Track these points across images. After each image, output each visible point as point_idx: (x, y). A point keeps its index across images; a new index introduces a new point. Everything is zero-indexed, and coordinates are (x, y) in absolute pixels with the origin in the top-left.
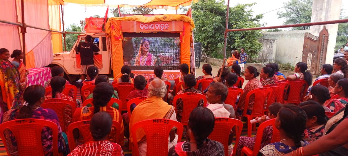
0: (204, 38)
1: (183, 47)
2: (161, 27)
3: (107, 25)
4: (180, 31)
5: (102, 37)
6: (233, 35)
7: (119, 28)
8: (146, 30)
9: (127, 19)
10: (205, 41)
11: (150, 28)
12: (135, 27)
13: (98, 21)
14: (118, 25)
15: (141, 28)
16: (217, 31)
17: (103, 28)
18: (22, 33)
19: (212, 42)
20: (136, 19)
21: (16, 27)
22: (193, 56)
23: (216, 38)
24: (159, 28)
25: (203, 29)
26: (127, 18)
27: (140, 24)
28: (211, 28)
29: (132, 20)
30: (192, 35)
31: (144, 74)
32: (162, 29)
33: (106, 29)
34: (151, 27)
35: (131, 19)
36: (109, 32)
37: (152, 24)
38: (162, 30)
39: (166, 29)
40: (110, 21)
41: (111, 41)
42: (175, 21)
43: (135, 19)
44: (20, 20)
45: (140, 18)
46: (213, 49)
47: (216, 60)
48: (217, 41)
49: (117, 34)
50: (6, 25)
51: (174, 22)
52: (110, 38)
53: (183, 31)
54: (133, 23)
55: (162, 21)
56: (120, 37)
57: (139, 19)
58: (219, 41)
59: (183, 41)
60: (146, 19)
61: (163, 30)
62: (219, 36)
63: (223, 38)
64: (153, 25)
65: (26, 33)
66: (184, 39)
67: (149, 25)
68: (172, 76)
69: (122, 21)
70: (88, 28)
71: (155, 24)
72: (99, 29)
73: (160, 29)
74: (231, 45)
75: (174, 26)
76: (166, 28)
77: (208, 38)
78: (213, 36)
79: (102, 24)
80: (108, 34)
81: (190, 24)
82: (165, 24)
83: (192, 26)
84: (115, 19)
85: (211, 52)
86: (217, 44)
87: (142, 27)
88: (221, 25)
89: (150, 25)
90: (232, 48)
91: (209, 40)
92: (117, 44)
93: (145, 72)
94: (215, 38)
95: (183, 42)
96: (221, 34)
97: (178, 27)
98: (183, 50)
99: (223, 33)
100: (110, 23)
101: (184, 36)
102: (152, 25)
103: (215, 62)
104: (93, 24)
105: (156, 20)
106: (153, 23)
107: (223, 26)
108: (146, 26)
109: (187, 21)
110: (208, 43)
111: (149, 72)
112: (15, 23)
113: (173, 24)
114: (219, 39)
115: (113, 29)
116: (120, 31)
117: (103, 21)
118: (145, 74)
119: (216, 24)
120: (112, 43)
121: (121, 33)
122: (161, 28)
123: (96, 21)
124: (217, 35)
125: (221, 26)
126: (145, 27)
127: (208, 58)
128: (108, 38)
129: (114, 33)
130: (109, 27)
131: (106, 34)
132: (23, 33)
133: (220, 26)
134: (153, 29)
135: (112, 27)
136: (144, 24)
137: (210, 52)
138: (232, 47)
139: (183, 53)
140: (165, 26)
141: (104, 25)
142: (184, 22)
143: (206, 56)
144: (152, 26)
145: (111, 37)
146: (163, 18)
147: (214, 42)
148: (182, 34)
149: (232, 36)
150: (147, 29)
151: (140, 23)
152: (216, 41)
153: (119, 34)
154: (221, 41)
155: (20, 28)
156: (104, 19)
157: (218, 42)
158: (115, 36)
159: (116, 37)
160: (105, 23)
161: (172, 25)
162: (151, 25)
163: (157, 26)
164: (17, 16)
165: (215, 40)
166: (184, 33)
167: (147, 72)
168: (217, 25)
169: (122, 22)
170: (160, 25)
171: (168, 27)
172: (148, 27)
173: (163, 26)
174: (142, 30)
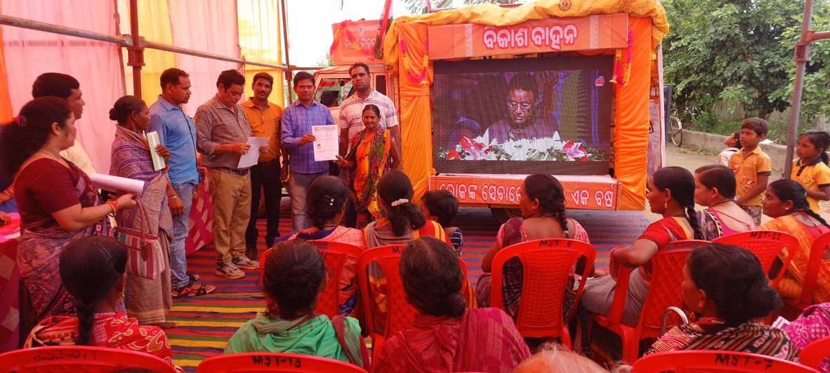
0: (677, 73)
1: (625, 99)
2: (553, 37)
3: (389, 40)
4: (614, 47)
5: (375, 75)
6: (776, 60)
7: (421, 47)
8: (501, 48)
9: (446, 19)
10: (677, 82)
11: (515, 42)
12: (469, 41)
13: (365, 28)
14: (420, 38)
15: (486, 42)
16: (720, 50)
17: (377, 51)
18: (131, 68)
19: (702, 84)
20: (474, 15)
21: (116, 48)
22: (656, 128)
23: (718, 73)
24: (544, 41)
25: (674, 45)
26: (445, 16)
27: (485, 32)
28: (702, 42)
29: (460, 21)
30: (656, 61)
31: (492, 187)
32: (556, 44)
33: (386, 52)
34: (518, 40)
35: (458, 18)
36: (391, 60)
37: (521, 30)
38: (553, 46)
39: (567, 42)
40: (396, 29)
41: (399, 88)
42: (601, 13)
43: (468, 16)
44: (125, 29)
45: (485, 12)
46: (701, 106)
47: (712, 139)
48: (718, 82)
49: (416, 66)
50: (93, 44)
51: (596, 17)
52: (395, 79)
53: (628, 48)
54: (464, 27)
55: (556, 17)
56: (423, 75)
57: (482, 16)
58: (724, 80)
59: (624, 80)
60: (503, 15)
61: (558, 47)
62: (728, 65)
63: (742, 72)
64: (526, 31)
65: (144, 65)
66: (629, 74)
67: (513, 31)
68: (584, 195)
69: (431, 24)
70: (340, 50)
71: (534, 28)
72: (365, 52)
73: (547, 43)
74: (767, 92)
75: (596, 27)
76: (569, 38)
77: (687, 71)
78: (707, 66)
79: (375, 39)
80: (389, 68)
81: (653, 24)
82: (563, 27)
83: (660, 29)
84: (410, 20)
85: (693, 114)
86: (720, 89)
87: (490, 39)
88: (737, 31)
89: (516, 32)
90: (771, 101)
91: (694, 78)
92: (415, 97)
93: (493, 179)
94: (713, 73)
95: (625, 85)
96: (735, 59)
97: (609, 32)
98: (623, 110)
99: (740, 57)
100: (396, 34)
101: (630, 64)
102: (523, 33)
103: (710, 145)
104: (351, 38)
105: (538, 17)
106: (527, 23)
107: (741, 35)
108: (503, 36)
109: (641, 12)
110: (688, 89)
111: (508, 180)
112: (113, 34)
113: (594, 23)
114: (728, 74)
115: (404, 52)
116: (422, 57)
117: (376, 28)
118: (495, 188)
119: (720, 28)
120: (401, 93)
121: (426, 63)
122: (550, 40)
123: (360, 32)
124: (720, 62)
125: (736, 34)
126: (500, 40)
127: (686, 134)
128: (392, 78)
129: (407, 63)
130: (394, 46)
131: (386, 68)
132: (134, 67)
133: (733, 35)
134: (526, 44)
135: (402, 46)
136: (497, 29)
137: (689, 116)
138: (771, 99)
139: (622, 122)
140: (563, 33)
141: (379, 41)
142: (633, 16)
143: (680, 127)
144: (524, 37)
145: (398, 76)
146: (559, 5)
147: (707, 84)
148: (623, 57)
149: (772, 65)
150: (506, 46)
151: (486, 28)
152: (715, 81)
153: (421, 64)
154: (732, 81)
155: (125, 51)
156: (381, 22)
157: (722, 85)
158: (409, 73)
159: (413, 75)
160: (381, 34)
161: (588, 30)
162: (520, 33)
163: (539, 33)
164: (117, 16)
165: (711, 78)
166: (629, 54)
167: (502, 181)
168: (723, 33)
169: (429, 27)
170: (550, 29)
171: (575, 36)
172: (509, 40)
173: (556, 32)
174: (490, 48)
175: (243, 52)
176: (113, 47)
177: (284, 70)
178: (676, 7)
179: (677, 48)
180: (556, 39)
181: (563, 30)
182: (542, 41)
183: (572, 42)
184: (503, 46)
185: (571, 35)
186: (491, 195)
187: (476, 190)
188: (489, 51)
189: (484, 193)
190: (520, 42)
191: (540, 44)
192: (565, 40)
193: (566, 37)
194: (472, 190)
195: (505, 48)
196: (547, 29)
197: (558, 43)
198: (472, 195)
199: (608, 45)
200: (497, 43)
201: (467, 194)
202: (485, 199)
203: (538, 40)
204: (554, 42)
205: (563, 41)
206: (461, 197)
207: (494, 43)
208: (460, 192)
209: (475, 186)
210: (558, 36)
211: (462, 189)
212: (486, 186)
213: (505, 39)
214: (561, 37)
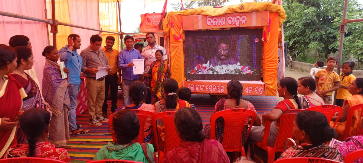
0: (290, 36)
1: (268, 48)
2: (236, 21)
3: (165, 22)
4: (263, 25)
5: (159, 37)
6: (332, 31)
7: (179, 25)
8: (214, 25)
9: (190, 13)
10: (290, 40)
11: (220, 23)
12: (200, 23)
13: (155, 17)
14: (179, 22)
15: (208, 23)
16: (308, 27)
17: (160, 26)
18: (52, 33)
19: (300, 41)
20: (202, 11)
21: (46, 25)
22: (281, 60)
23: (307, 36)
25: (288, 24)
26: (190, 12)
27: (207, 18)
28: (300, 23)
29: (196, 14)
30: (281, 32)
31: (210, 85)
32: (238, 24)
33: (164, 27)
34: (221, 22)
35: (195, 12)
36: (166, 30)
37: (223, 18)
38: (237, 25)
39: (242, 23)
40: (168, 17)
41: (170, 43)
42: (257, 11)
43: (200, 12)
44: (50, 16)
46: (300, 51)
47: (305, 65)
48: (307, 40)
49: (177, 33)
50: (35, 23)
51: (255, 12)
52: (168, 39)
53: (269, 26)
54: (198, 16)
55: (238, 12)
56: (180, 37)
57: (206, 11)
58: (310, 40)
59: (267, 39)
60: (215, 11)
61: (238, 25)
62: (311, 33)
63: (317, 36)
65: (58, 32)
66: (269, 37)
67: (219, 18)
68: (250, 89)
69: (184, 15)
70: (144, 26)
71: (228, 17)
72: (155, 27)
73: (234, 23)
74: (328, 45)
75: (255, 17)
76: (243, 21)
77: (294, 36)
78: (302, 34)
79: (159, 21)
80: (166, 34)
81: (279, 16)
82: (241, 17)
83: (283, 18)
84: (175, 13)
85: (297, 54)
86: (308, 43)
87: (209, 22)
88: (315, 19)
89: (220, 19)
90: (330, 49)
91: (297, 39)
92: (177, 46)
93: (211, 82)
94: (305, 36)
95: (267, 42)
96: (314, 31)
97: (260, 19)
98: (267, 53)
99: (316, 30)
100: (168, 19)
101: (270, 33)
102: (224, 19)
103: (304, 68)
104: (149, 21)
105: (230, 12)
106: (225, 15)
107: (317, 20)
108: (215, 20)
109: (274, 10)
110: (294, 43)
111: (217, 83)
112: (44, 19)
113: (254, 15)
114: (311, 37)
115: (172, 27)
116: (180, 29)
117: (160, 16)
118: (211, 86)
119: (308, 17)
120: (171, 45)
121: (181, 32)
122: (235, 22)
123: (153, 18)
124: (308, 32)
125: (315, 20)
126: (213, 22)
127: (294, 62)
128: (167, 38)
129: (173, 32)
130: (168, 24)
131: (164, 34)
133: (313, 20)
134: (225, 24)
135: (171, 24)
136: (212, 17)
137: (295, 55)
138: (330, 47)
139: (267, 57)
141: (161, 22)
142: (271, 12)
143: (291, 60)
144: (224, 21)
145: (169, 37)
146: (239, 7)
147: (302, 41)
148: (266, 30)
149: (330, 33)
150: (216, 24)
151: (207, 17)
152: (306, 40)
153: (180, 33)
154: (313, 40)
155: (49, 26)
156: (162, 14)
157: (309, 41)
158: (174, 36)
159: (176, 37)
160: (162, 19)
161: (252, 17)
162: (222, 19)
163: (230, 19)
164: (46, 11)
165: (304, 39)
166: (269, 28)
167: (214, 83)
168: (309, 19)
169: (183, 16)
170: (235, 17)
171: (246, 20)
172: (218, 22)
173: (238, 19)
174: (209, 26)
175: (101, 26)
176: (44, 24)
177: (119, 34)
178: (289, 8)
179: (290, 26)
180: (238, 22)
181: (241, 18)
182: (232, 22)
183: (244, 23)
184: (215, 25)
185: (244, 20)
186: (210, 89)
187: (203, 87)
188: (209, 27)
189: (207, 88)
190: (222, 23)
191: (231, 24)
192: (242, 22)
193: (242, 21)
194: (202, 87)
195: (216, 26)
196: (234, 17)
197: (239, 23)
198: (202, 89)
199: (260, 24)
200: (212, 23)
201: (199, 89)
202: (208, 91)
203: (230, 22)
204: (237, 23)
205: (241, 23)
206: (197, 90)
207: (211, 24)
208: (197, 88)
209: (203, 85)
210: (239, 20)
211: (198, 87)
212: (208, 85)
213: (216, 21)
214: (240, 21)
